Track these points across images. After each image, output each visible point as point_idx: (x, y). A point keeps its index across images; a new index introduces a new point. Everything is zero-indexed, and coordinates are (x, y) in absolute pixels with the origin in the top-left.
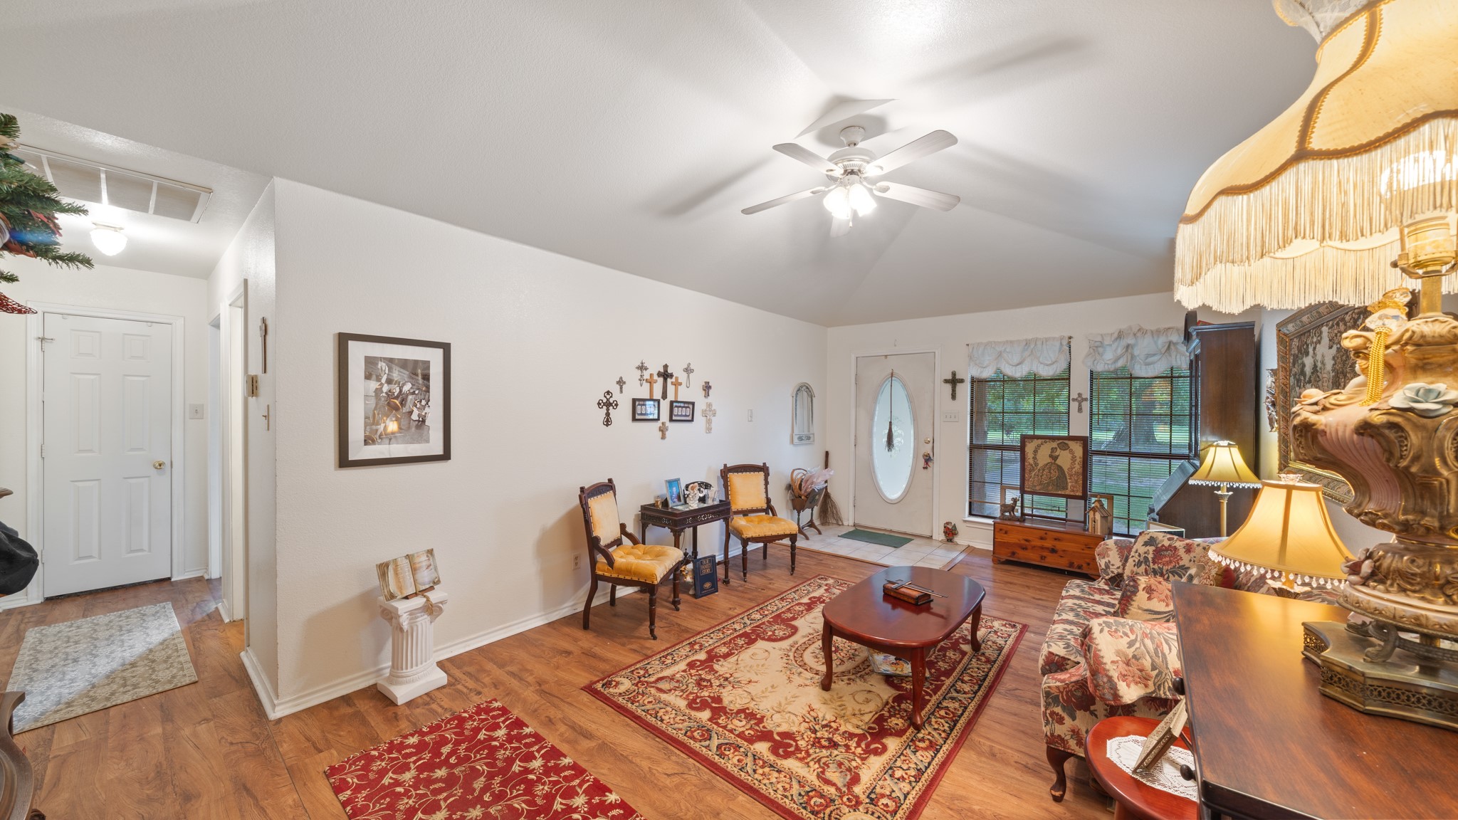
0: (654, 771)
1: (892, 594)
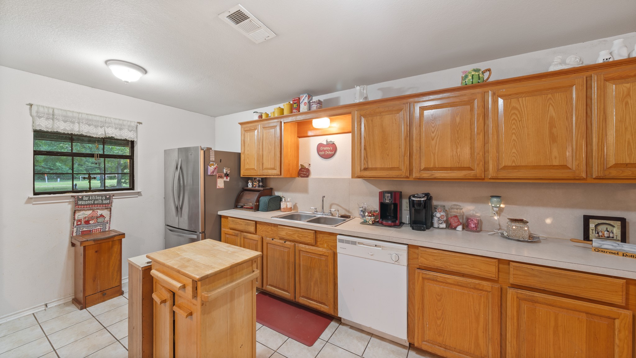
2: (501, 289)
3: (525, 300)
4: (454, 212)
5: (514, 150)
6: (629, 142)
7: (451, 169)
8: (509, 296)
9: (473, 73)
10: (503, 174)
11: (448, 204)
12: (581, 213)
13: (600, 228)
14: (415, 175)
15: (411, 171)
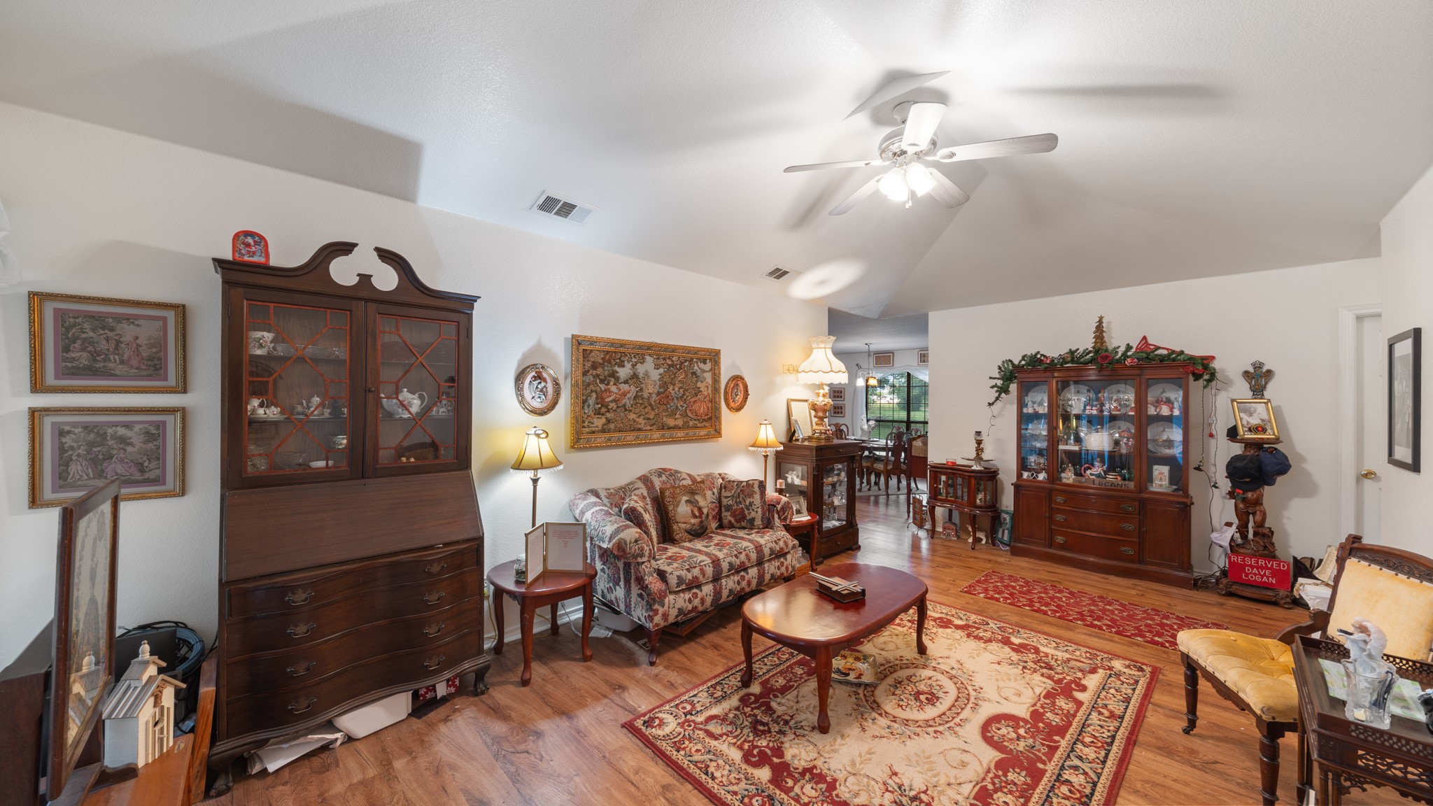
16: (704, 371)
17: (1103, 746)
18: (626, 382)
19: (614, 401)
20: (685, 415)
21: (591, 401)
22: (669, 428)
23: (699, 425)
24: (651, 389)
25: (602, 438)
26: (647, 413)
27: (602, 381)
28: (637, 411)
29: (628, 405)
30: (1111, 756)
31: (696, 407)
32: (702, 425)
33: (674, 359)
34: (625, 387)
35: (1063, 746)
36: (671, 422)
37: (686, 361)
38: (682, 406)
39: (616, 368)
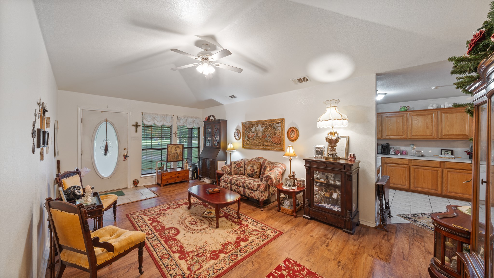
0: (251, 269)
1: (212, 193)
2: (410, 167)
3: (416, 169)
4: (398, 149)
5: (416, 131)
6: (448, 129)
7: (396, 136)
8: (412, 168)
9: (403, 108)
10: (412, 137)
11: (395, 147)
12: (440, 149)
13: (445, 153)
14: (383, 137)
15: (382, 136)
16: (278, 127)
17: (155, 247)
18: (254, 132)
19: (251, 137)
20: (271, 142)
21: (246, 137)
22: (266, 146)
23: (276, 145)
24: (260, 134)
25: (248, 147)
26: (259, 141)
27: (248, 132)
28: (257, 140)
29: (254, 138)
30: (151, 246)
31: (275, 139)
32: (277, 145)
33: (267, 124)
34: (253, 133)
35: (161, 239)
36: (266, 144)
37: (271, 124)
38: (270, 139)
39: (251, 129)
